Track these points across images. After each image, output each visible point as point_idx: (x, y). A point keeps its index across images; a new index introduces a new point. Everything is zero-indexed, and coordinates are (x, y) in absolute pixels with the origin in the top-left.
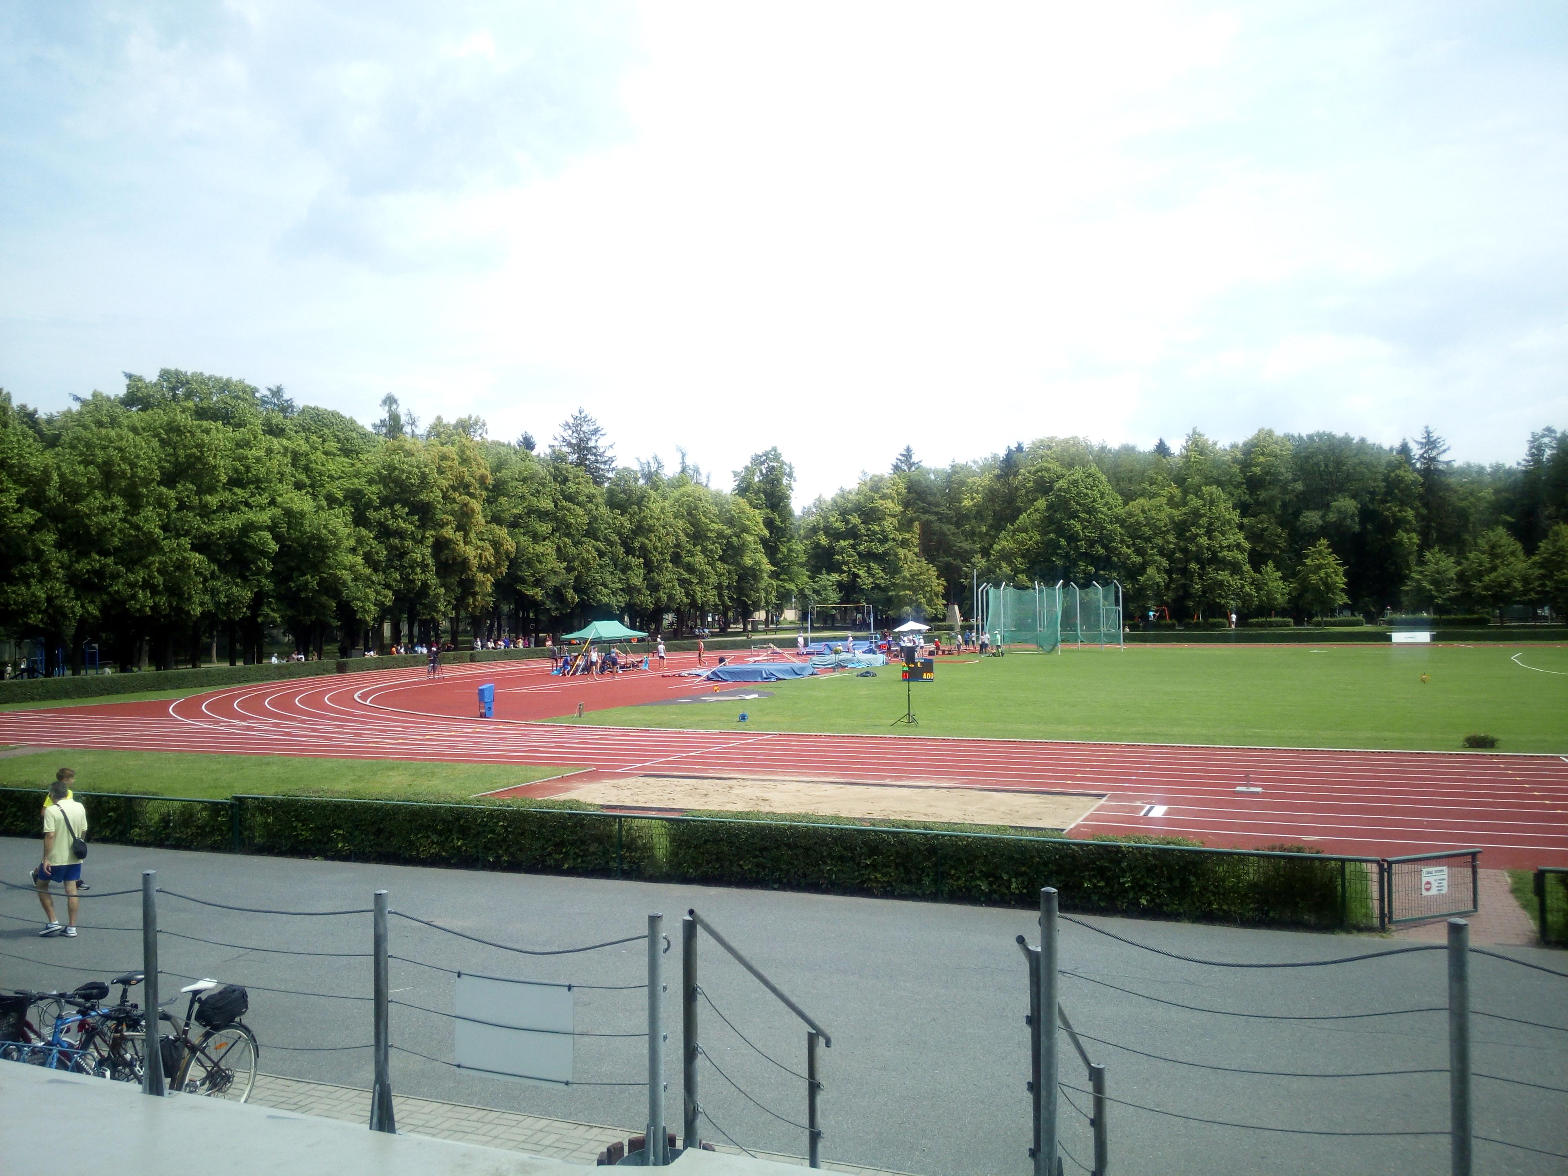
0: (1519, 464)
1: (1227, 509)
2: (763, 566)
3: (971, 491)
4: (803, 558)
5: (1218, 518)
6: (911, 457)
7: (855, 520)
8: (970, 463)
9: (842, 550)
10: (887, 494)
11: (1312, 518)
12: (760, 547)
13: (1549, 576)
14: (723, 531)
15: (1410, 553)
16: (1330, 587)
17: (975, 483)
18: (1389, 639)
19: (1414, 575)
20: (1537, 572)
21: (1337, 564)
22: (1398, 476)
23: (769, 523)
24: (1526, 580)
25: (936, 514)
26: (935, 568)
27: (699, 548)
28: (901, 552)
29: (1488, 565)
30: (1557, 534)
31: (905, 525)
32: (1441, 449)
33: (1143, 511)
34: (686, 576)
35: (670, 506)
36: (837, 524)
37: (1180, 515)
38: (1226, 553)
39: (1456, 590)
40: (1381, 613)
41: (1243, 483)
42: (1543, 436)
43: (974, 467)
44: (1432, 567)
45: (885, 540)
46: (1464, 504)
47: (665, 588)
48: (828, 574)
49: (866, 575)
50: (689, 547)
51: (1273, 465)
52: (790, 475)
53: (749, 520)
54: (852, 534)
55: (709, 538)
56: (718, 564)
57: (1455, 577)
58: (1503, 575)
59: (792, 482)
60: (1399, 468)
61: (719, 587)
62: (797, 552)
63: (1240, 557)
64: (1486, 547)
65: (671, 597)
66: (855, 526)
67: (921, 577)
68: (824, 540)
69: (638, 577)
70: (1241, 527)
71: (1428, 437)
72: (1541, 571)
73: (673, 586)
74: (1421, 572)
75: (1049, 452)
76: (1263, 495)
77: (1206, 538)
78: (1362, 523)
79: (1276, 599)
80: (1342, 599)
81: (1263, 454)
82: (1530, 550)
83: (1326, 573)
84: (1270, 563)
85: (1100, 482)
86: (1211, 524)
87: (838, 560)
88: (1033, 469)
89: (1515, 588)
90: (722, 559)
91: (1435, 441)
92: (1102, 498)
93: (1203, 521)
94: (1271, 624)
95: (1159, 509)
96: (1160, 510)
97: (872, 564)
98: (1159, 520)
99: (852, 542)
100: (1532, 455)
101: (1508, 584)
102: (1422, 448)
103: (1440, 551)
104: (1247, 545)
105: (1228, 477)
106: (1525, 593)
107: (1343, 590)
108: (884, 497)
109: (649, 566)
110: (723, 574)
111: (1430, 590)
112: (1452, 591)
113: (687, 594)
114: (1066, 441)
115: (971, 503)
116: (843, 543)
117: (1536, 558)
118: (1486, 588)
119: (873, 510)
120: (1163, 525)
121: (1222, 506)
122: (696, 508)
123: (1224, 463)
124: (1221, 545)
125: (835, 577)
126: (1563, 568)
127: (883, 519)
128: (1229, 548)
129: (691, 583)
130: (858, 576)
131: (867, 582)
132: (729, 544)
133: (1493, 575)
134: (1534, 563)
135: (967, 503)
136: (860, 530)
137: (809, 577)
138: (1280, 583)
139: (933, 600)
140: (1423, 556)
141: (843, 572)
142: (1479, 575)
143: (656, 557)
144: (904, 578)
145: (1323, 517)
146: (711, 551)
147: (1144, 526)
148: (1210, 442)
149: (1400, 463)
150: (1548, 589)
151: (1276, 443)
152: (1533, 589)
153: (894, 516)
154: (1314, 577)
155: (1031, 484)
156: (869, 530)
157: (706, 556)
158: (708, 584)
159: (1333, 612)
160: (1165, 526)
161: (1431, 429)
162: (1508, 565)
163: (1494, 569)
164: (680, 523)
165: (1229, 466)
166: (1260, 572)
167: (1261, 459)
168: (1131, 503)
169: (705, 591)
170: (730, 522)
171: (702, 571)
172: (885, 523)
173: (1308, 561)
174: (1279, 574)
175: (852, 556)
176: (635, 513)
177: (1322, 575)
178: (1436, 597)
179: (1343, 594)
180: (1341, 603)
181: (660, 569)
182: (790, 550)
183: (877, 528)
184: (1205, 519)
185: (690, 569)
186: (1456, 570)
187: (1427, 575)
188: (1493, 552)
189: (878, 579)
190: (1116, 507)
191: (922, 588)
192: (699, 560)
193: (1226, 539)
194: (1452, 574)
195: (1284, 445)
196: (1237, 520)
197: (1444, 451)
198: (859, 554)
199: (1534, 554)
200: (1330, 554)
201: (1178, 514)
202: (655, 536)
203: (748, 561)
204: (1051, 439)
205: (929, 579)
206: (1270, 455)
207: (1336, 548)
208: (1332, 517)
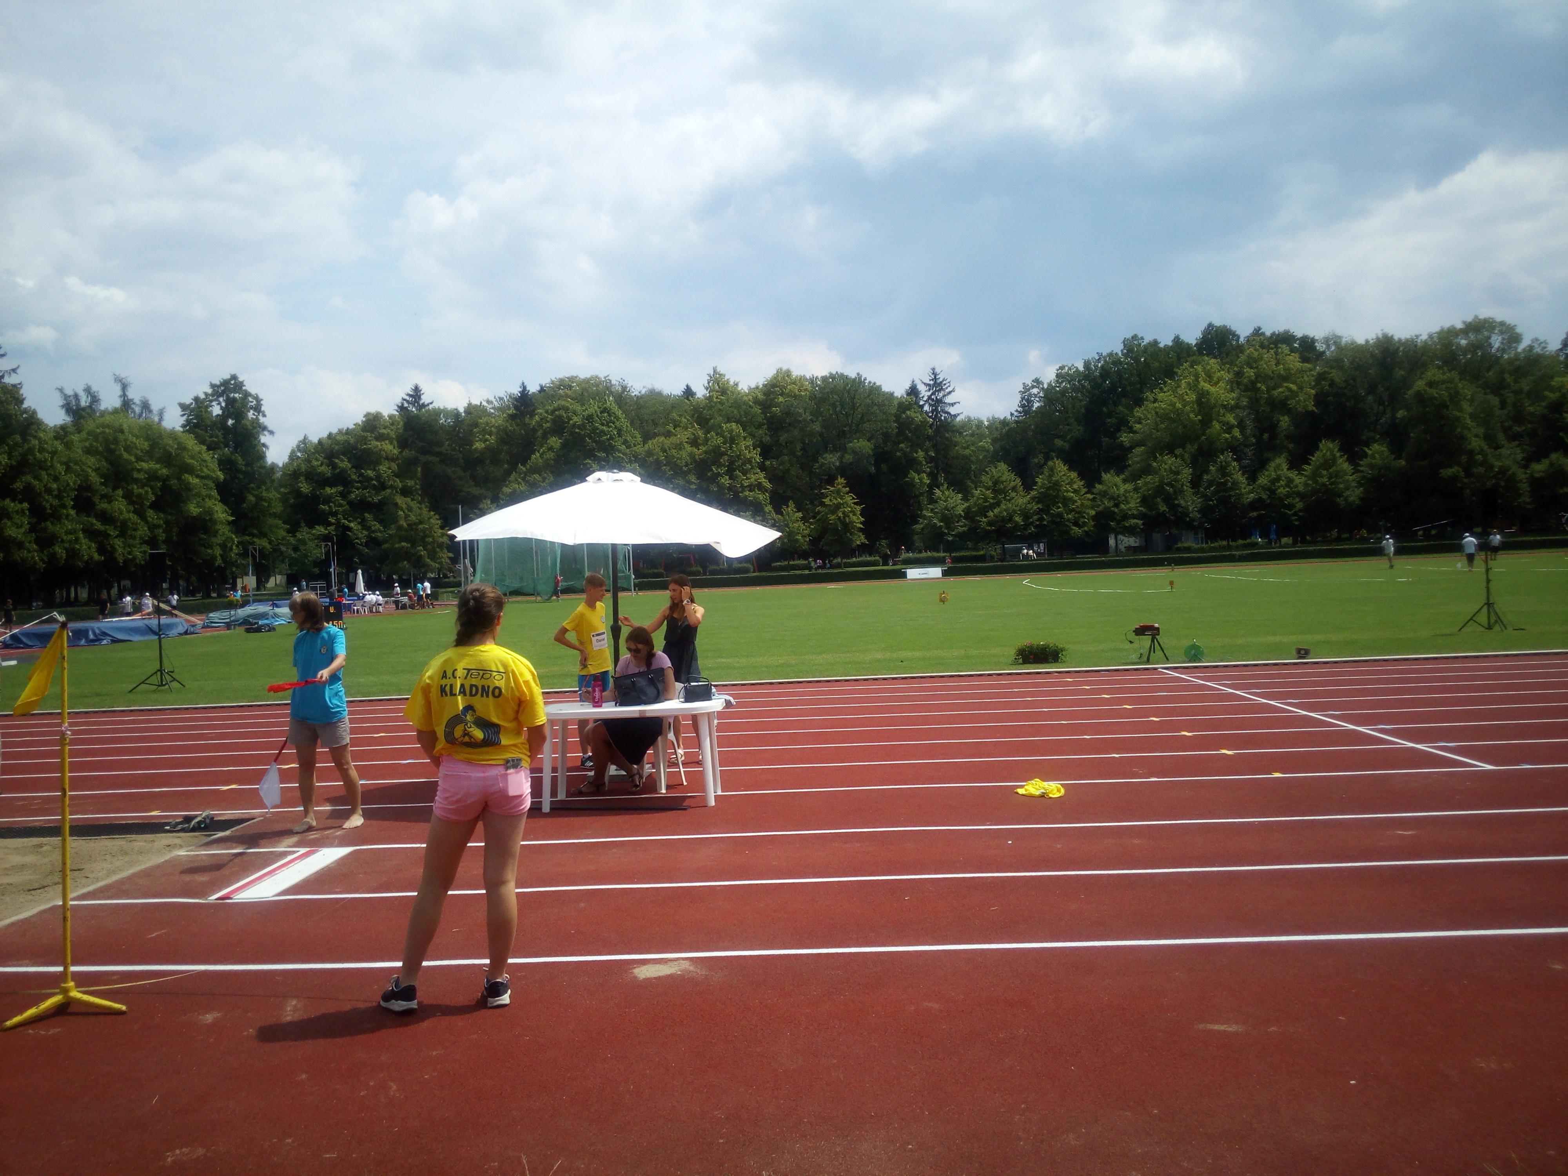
0: (1012, 414)
1: (746, 447)
2: (216, 516)
3: (484, 432)
4: (278, 508)
5: (738, 457)
6: (420, 398)
7: (344, 464)
8: (485, 404)
9: (328, 500)
10: (383, 434)
11: (831, 459)
12: (214, 493)
13: (1046, 510)
14: (157, 470)
15: (922, 494)
16: (847, 526)
17: (487, 423)
18: (904, 575)
19: (925, 513)
20: (1036, 507)
21: (855, 503)
22: (908, 417)
23: (226, 464)
24: (1026, 515)
25: (438, 454)
26: (437, 516)
27: (120, 492)
28: (400, 500)
29: (992, 501)
30: (1052, 470)
31: (405, 469)
32: (947, 391)
33: (664, 450)
34: (98, 526)
35: (80, 441)
36: (323, 469)
37: (700, 455)
38: (747, 493)
39: (965, 525)
40: (897, 553)
41: (763, 424)
42: (1033, 387)
43: (489, 407)
44: (942, 504)
45: (383, 486)
46: (967, 452)
47: (63, 541)
48: (311, 526)
49: (360, 527)
50: (103, 490)
51: (792, 406)
52: (258, 409)
53: (192, 457)
54: (340, 479)
55: (136, 481)
56: (150, 513)
57: (963, 514)
58: (1005, 510)
59: (260, 417)
60: (909, 409)
61: (152, 542)
62: (269, 501)
63: (761, 497)
64: (990, 483)
65: (73, 554)
66: (343, 471)
67: (421, 526)
68: (305, 487)
69: (19, 526)
70: (762, 467)
71: (935, 379)
72: (1040, 506)
73: (77, 540)
74: (932, 510)
75: (569, 392)
76: (783, 437)
77: (727, 477)
78: (877, 464)
79: (797, 540)
80: (860, 539)
81: (782, 394)
82: (1028, 486)
83: (844, 513)
84: (791, 504)
85: (618, 419)
86: (732, 463)
87: (324, 510)
88: (550, 408)
89: (1017, 523)
90: (154, 506)
91: (941, 382)
92: (620, 435)
93: (724, 460)
94: (794, 568)
95: (679, 447)
96: (680, 449)
97: (367, 515)
98: (681, 459)
99: (340, 488)
100: (1023, 406)
101: (1010, 519)
102: (929, 390)
103: (948, 488)
104: (768, 485)
105: (749, 417)
106: (1026, 526)
107: (861, 530)
108: (381, 438)
109: (38, 513)
110: (159, 526)
111: (941, 527)
112: (961, 527)
113: (101, 550)
114: (587, 381)
115: (483, 445)
116: (329, 490)
117: (1033, 493)
118: (990, 524)
119: (368, 452)
120: (684, 464)
121: (743, 445)
122: (116, 441)
123: (745, 403)
124: (742, 484)
125: (320, 530)
126: (1058, 503)
127: (378, 463)
128: (751, 488)
129: (107, 536)
130: (349, 529)
131: (360, 535)
132: (166, 489)
133: (996, 511)
134: (1033, 498)
135: (479, 445)
136: (350, 475)
137: (288, 532)
138: (801, 524)
139: (435, 552)
140: (933, 494)
141: (330, 524)
142: (983, 511)
143: (49, 502)
144: (400, 528)
145: (841, 458)
146: (139, 496)
147: (665, 465)
148: (732, 383)
149: (910, 404)
150: (1045, 523)
151: (794, 383)
152: (1032, 523)
153: (393, 460)
154: (833, 517)
155: (548, 425)
156: (361, 475)
157: (131, 503)
158: (134, 538)
159: (852, 553)
160: (686, 466)
161: (937, 371)
162: (1010, 500)
163: (998, 504)
164: (92, 461)
165: (750, 406)
166: (782, 514)
167: (781, 399)
168: (650, 442)
169: (129, 546)
170: (167, 459)
171: (124, 523)
172: (381, 467)
173: (827, 501)
174: (800, 515)
175: (341, 505)
176: (16, 444)
177: (840, 514)
178: (946, 534)
179: (861, 534)
180: (858, 543)
181: (56, 516)
182: (259, 498)
183: (370, 473)
184: (726, 458)
185: (106, 518)
186: (964, 506)
187: (938, 513)
188: (997, 488)
189: (373, 532)
190: (635, 445)
191: (423, 539)
192: (120, 507)
193: (747, 479)
194: (960, 510)
195: (802, 386)
196: (758, 459)
197: (950, 393)
198: (350, 503)
199: (1032, 489)
200: (847, 493)
201: (699, 452)
202: (49, 475)
203: (193, 509)
204: (572, 379)
205: (431, 528)
206: (789, 395)
207: (853, 487)
208: (848, 458)
